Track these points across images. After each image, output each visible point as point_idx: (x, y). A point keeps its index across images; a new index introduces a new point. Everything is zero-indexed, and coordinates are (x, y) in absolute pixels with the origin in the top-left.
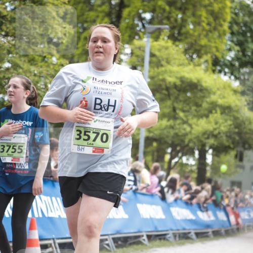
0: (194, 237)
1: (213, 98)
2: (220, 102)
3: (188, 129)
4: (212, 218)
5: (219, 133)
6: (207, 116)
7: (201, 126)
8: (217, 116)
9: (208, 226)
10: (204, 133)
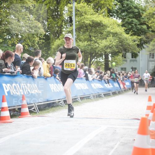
0: (103, 96)
1: (108, 29)
2: (112, 31)
3: (97, 45)
4: (112, 86)
5: (112, 46)
6: (106, 39)
7: (103, 43)
8: (111, 38)
9: (110, 91)
10: (105, 47)
